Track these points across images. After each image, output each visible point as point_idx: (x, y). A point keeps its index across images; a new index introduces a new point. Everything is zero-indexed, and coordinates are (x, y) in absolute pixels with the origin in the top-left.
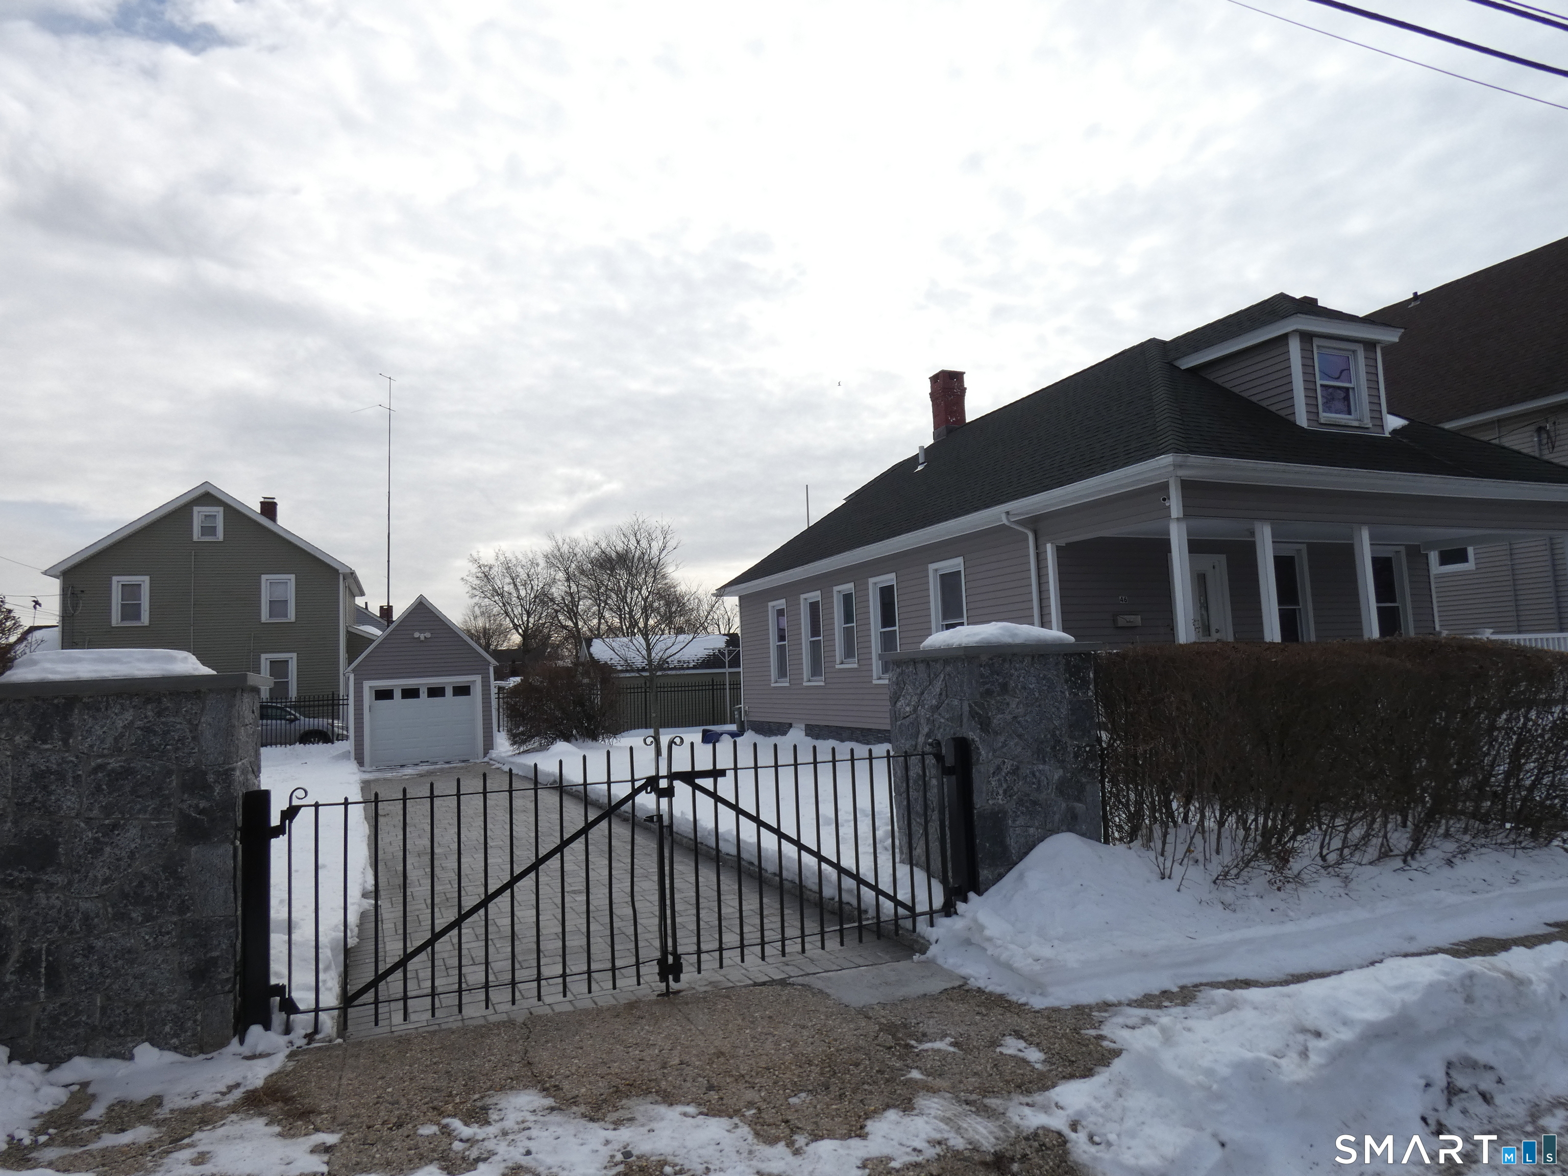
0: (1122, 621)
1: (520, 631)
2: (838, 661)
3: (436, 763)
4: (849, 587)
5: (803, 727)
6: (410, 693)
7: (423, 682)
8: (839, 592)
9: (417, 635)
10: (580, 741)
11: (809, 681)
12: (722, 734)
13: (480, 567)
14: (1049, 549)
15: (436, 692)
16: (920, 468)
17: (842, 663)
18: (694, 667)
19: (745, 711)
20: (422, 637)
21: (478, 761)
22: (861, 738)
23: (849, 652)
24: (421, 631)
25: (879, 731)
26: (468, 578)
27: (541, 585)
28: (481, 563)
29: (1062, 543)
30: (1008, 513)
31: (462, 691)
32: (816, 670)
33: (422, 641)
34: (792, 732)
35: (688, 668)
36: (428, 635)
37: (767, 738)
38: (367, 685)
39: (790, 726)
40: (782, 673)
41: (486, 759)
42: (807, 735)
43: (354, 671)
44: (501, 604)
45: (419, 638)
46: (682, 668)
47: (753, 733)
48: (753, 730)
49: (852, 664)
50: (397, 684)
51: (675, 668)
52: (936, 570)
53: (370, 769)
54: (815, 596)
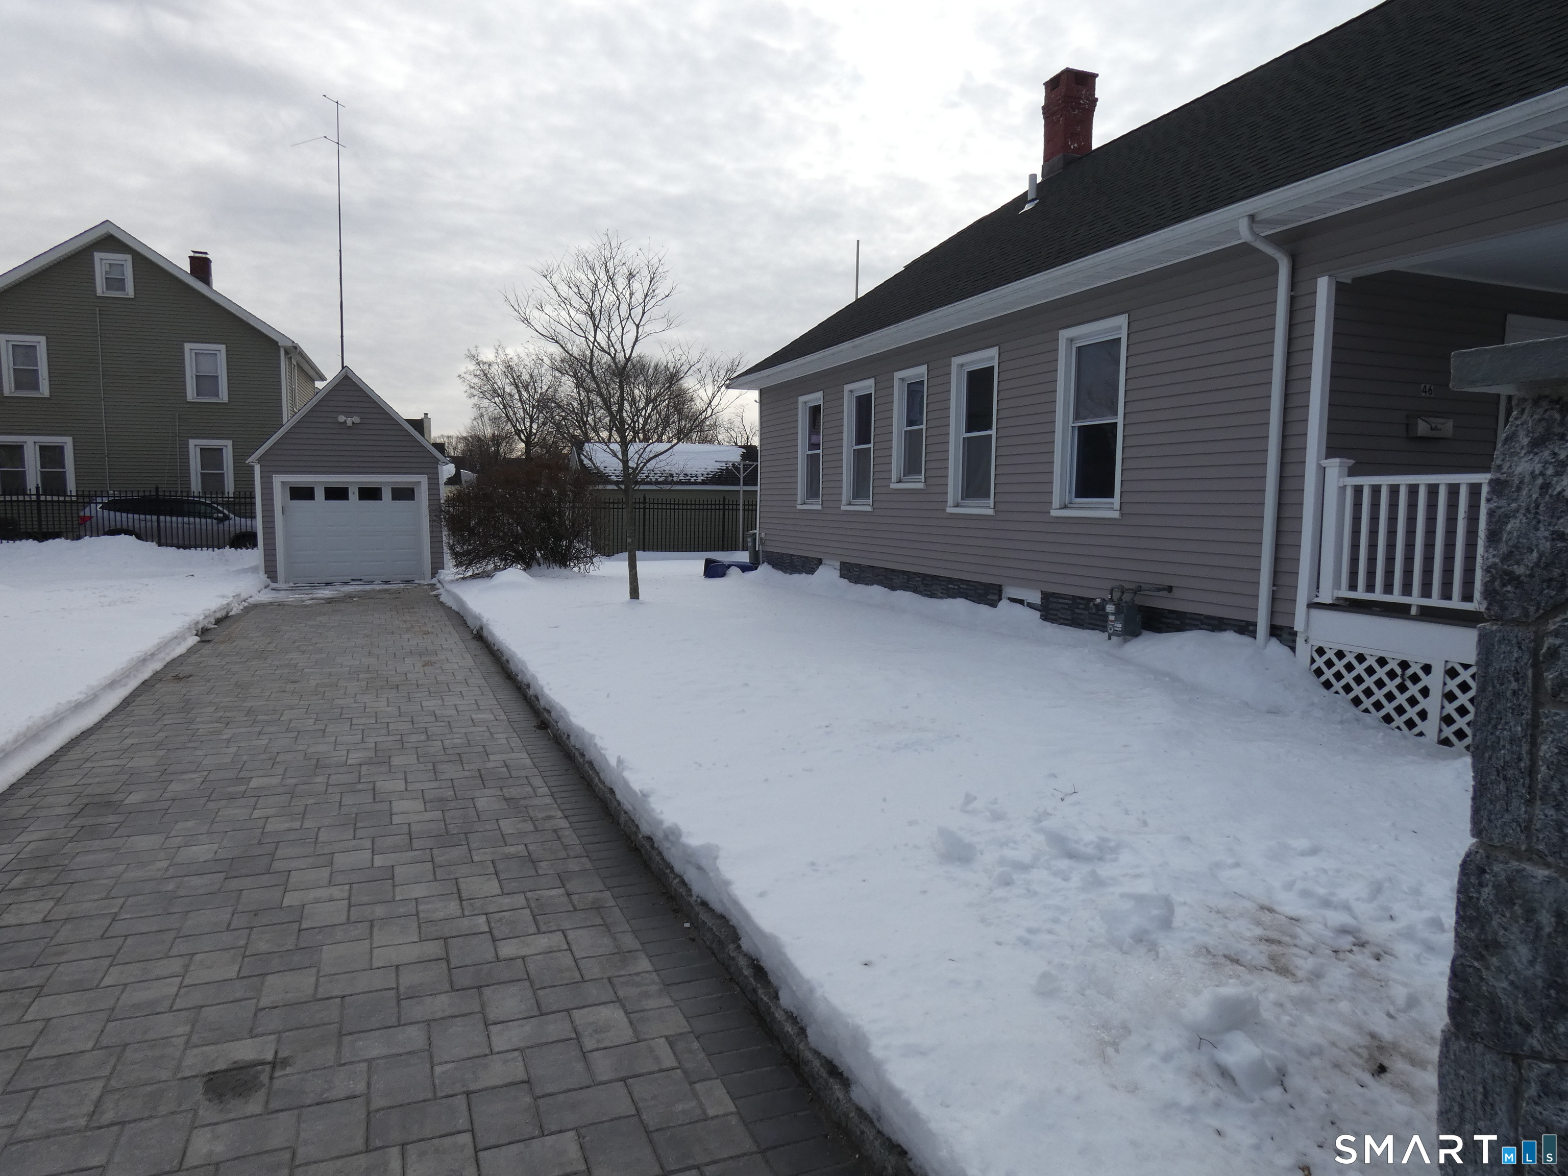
0: (1422, 428)
1: (523, 437)
2: (894, 479)
3: (371, 582)
4: (919, 372)
5: (838, 565)
6: (336, 493)
7: (353, 480)
8: (902, 380)
9: (342, 418)
10: (544, 567)
11: (850, 504)
12: (729, 566)
13: (478, 364)
14: (1323, 288)
15: (370, 494)
16: (1027, 207)
17: (900, 481)
18: (703, 483)
19: (761, 539)
20: (349, 422)
21: (422, 582)
22: (922, 588)
23: (912, 466)
24: (349, 414)
25: (950, 580)
26: (465, 376)
27: (545, 388)
28: (480, 359)
29: (1346, 277)
30: (1252, 217)
31: (404, 494)
32: (860, 489)
33: (349, 427)
34: (821, 570)
35: (695, 483)
36: (357, 419)
37: (787, 576)
38: (278, 480)
39: (820, 562)
40: (813, 491)
41: (434, 581)
42: (842, 576)
43: (259, 460)
44: (501, 407)
45: (345, 422)
46: (689, 483)
47: (770, 567)
48: (769, 563)
49: (917, 484)
50: (319, 480)
51: (680, 483)
52: (1071, 340)
53: (284, 586)
54: (866, 386)
